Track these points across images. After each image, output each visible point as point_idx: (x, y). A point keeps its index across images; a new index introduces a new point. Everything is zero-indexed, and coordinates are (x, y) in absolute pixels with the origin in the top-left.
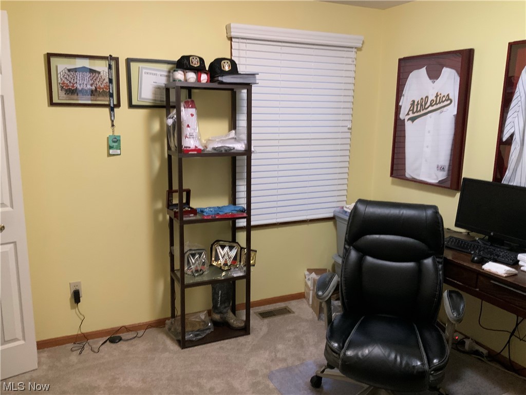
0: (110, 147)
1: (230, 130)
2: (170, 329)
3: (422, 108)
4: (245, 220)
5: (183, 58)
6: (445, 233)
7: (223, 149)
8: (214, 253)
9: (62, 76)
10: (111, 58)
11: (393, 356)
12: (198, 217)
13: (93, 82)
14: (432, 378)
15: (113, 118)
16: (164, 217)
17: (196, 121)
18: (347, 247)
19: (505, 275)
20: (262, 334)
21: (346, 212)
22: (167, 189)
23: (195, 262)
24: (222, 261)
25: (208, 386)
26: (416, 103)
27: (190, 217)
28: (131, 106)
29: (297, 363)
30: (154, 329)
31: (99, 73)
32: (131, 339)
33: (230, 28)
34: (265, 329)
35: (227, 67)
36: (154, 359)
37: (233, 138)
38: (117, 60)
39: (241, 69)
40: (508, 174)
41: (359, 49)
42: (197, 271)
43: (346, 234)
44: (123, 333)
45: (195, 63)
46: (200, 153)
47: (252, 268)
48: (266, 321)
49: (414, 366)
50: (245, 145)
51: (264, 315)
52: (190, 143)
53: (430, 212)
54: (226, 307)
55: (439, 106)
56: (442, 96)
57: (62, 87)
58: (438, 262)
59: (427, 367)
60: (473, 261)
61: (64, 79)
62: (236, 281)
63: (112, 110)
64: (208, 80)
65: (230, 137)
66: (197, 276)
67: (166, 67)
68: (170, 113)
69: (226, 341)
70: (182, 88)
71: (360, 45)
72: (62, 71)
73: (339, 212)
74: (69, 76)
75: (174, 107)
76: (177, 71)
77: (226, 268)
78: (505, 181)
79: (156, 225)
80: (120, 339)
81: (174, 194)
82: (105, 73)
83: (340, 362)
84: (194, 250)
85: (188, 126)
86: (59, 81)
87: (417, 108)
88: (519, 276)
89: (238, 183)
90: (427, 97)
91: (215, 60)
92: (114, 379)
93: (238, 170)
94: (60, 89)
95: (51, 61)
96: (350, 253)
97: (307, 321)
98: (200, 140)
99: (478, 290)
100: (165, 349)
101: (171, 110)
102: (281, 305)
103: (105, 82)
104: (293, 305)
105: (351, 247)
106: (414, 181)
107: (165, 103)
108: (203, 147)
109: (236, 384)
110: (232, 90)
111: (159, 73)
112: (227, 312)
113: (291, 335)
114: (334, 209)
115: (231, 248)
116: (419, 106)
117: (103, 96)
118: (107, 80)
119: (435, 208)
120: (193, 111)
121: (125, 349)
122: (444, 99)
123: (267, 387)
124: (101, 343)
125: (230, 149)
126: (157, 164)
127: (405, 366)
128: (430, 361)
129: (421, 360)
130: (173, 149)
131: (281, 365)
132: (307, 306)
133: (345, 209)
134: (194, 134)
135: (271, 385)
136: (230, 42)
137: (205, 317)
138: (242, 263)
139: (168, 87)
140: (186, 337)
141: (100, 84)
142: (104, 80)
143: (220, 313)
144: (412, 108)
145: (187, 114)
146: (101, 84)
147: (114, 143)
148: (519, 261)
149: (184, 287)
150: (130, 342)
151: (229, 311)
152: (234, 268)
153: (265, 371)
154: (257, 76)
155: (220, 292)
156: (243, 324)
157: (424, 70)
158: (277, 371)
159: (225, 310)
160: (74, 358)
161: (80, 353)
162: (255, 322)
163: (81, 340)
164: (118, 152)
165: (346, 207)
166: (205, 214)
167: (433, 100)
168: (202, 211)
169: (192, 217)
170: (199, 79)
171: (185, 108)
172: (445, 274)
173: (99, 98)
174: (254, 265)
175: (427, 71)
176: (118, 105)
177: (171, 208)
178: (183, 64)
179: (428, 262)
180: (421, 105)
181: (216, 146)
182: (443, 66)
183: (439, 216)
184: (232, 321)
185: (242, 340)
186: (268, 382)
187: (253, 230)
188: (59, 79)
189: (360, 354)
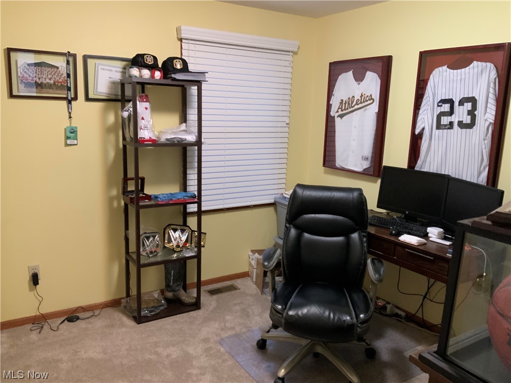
0: (67, 138)
1: (181, 123)
2: (125, 307)
3: (349, 107)
4: (196, 205)
5: (138, 55)
6: (369, 213)
7: (175, 140)
8: (166, 236)
9: (22, 70)
10: (69, 54)
11: (327, 313)
12: (152, 202)
13: (51, 76)
14: (359, 330)
15: (70, 111)
16: (119, 203)
17: (150, 114)
18: (288, 225)
19: (416, 244)
20: (211, 308)
21: (285, 198)
22: (122, 176)
23: (150, 244)
24: (174, 243)
25: (165, 354)
26: (344, 102)
27: (145, 202)
28: (88, 99)
29: (244, 330)
30: (111, 308)
31: (58, 68)
32: (88, 318)
33: (180, 30)
34: (214, 304)
35: (179, 66)
36: (113, 334)
37: (184, 131)
38: (74, 56)
39: (191, 68)
40: (419, 162)
41: (295, 53)
42: (151, 252)
43: (287, 214)
44: (79, 313)
45: (150, 61)
46: (154, 143)
47: (203, 249)
48: (215, 297)
49: (345, 320)
50: (196, 136)
51: (213, 292)
52: (144, 134)
53: (356, 194)
54: (178, 285)
55: (363, 104)
56: (366, 96)
57: (22, 81)
58: (363, 236)
59: (355, 320)
60: (391, 234)
61: (23, 73)
62: (187, 261)
63: (70, 102)
64: (161, 77)
65: (181, 129)
66: (152, 257)
67: (121, 64)
68: (125, 107)
69: (178, 316)
70: (138, 83)
71: (295, 50)
72: (22, 65)
73: (279, 198)
74: (28, 70)
75: (129, 101)
76: (132, 68)
77: (179, 249)
78: (417, 168)
79: (111, 211)
80: (78, 318)
81: (129, 182)
82: (63, 68)
83: (283, 321)
84: (148, 233)
85: (143, 118)
86: (19, 74)
87: (345, 106)
88: (428, 244)
89: (188, 172)
90: (353, 97)
91: (167, 59)
92: (76, 352)
93: (188, 159)
94: (19, 82)
95: (11, 55)
96: (290, 230)
97: (251, 295)
98: (153, 131)
99: (395, 258)
100: (122, 325)
101: (126, 103)
102: (228, 283)
103: (63, 76)
104: (238, 283)
105: (291, 225)
106: (343, 169)
107: (120, 98)
108: (156, 138)
109: (191, 350)
110: (182, 86)
111: (114, 69)
112: (179, 290)
113: (238, 308)
114: (274, 196)
115: (183, 231)
116: (347, 104)
117: (61, 89)
118: (65, 75)
119: (360, 190)
120: (147, 105)
121: (84, 327)
122: (367, 99)
123: (219, 351)
124: (60, 322)
125: (182, 140)
126: (112, 154)
127: (337, 321)
128: (357, 317)
129: (350, 315)
130: (128, 139)
131: (230, 333)
132: (252, 283)
133: (285, 195)
134: (148, 126)
135: (222, 350)
136: (180, 42)
137: (158, 296)
138: (193, 245)
139: (124, 82)
140: (142, 313)
141: (58, 78)
142: (62, 75)
143: (173, 291)
144: (340, 107)
145: (142, 107)
146: (60, 79)
147: (71, 134)
148: (428, 233)
149: (140, 266)
150: (88, 320)
151: (181, 289)
152: (186, 250)
153: (216, 338)
154: (206, 74)
155: (173, 272)
156: (194, 300)
157: (351, 72)
158: (226, 337)
159: (177, 288)
160: (34, 336)
161: (40, 333)
162: (205, 298)
163: (39, 321)
164: (75, 142)
165: (286, 194)
166: (159, 200)
167: (358, 100)
168: (156, 197)
169: (147, 202)
170: (153, 76)
171: (139, 102)
172: (369, 246)
173: (58, 92)
174: (204, 246)
175: (353, 74)
176: (75, 98)
177: (126, 194)
178: (138, 61)
179: (355, 236)
180: (349, 104)
181: (169, 137)
182: (366, 70)
183: (363, 197)
184: (184, 298)
185: (192, 313)
186: (219, 347)
187: (203, 215)
188: (19, 73)
189: (300, 313)
